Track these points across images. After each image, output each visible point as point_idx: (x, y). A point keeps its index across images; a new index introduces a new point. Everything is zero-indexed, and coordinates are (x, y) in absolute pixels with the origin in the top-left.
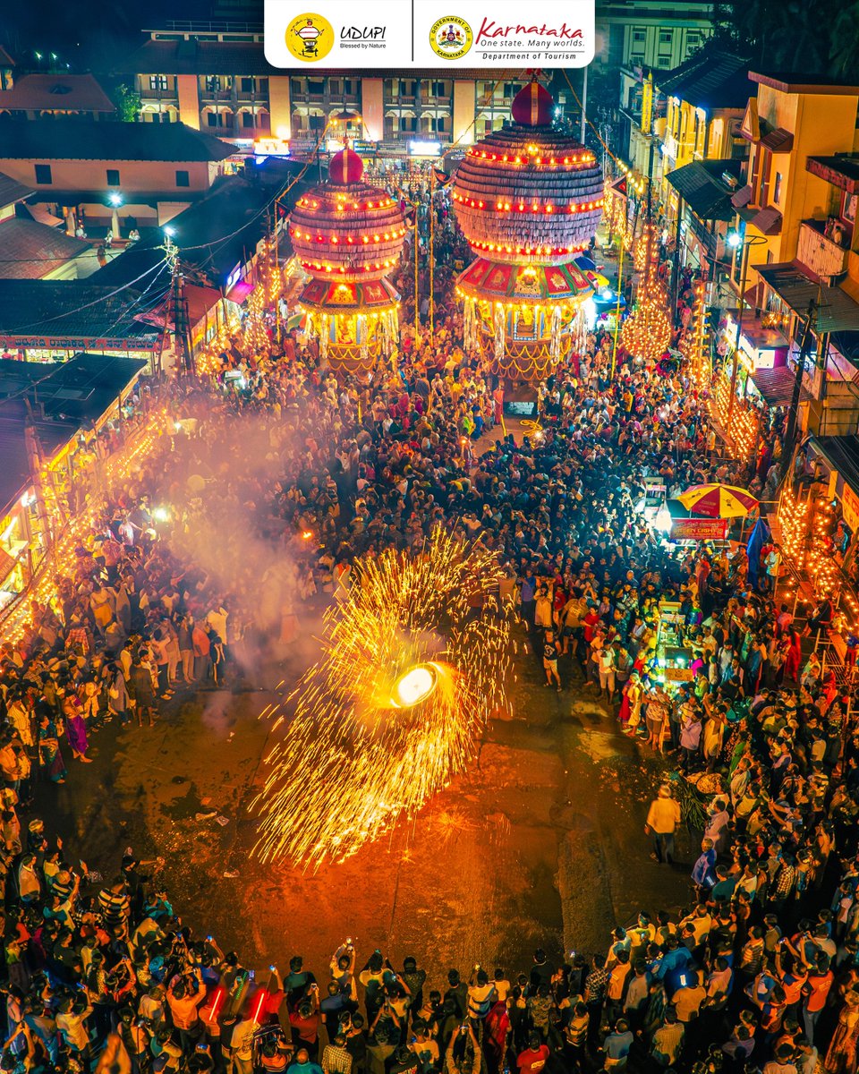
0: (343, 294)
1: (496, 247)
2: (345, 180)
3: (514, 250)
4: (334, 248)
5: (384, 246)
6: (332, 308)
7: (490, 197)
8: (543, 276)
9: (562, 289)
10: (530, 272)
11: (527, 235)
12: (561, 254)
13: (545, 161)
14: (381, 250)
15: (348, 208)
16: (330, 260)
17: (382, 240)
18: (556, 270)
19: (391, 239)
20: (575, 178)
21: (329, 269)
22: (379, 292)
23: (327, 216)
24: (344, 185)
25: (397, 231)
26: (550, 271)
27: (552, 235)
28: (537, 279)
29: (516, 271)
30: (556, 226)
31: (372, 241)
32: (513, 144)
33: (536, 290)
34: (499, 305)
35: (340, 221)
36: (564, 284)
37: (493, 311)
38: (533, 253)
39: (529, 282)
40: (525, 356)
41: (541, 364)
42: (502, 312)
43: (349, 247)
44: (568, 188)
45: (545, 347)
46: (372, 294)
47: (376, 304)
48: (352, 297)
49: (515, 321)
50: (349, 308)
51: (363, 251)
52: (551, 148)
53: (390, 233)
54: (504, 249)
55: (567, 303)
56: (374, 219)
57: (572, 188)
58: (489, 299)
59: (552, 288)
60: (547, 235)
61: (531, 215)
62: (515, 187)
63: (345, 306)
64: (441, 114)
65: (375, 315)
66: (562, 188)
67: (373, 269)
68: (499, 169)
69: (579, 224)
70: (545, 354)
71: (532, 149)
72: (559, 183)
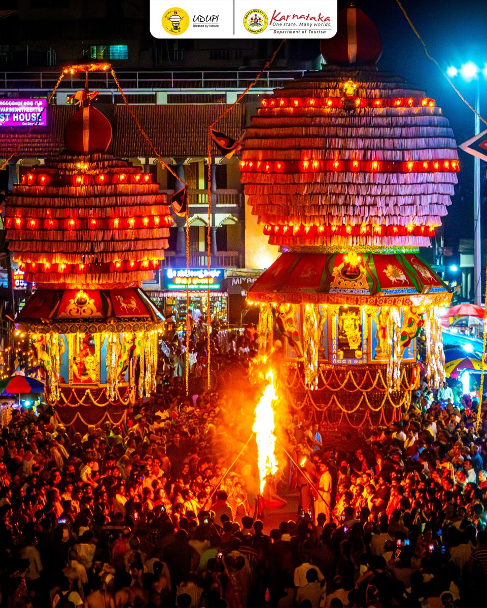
0: (81, 303)
1: (302, 227)
2: (86, 147)
3: (328, 228)
4: (72, 234)
5: (143, 233)
6: (65, 324)
7: (293, 154)
8: (372, 267)
9: (399, 284)
10: (352, 259)
11: (346, 205)
12: (395, 235)
13: (369, 102)
14: (137, 239)
15: (92, 180)
16: (66, 254)
17: (139, 226)
18: (391, 259)
19: (151, 226)
20: (411, 126)
21: (62, 267)
22: (134, 304)
23: (61, 191)
24: (84, 154)
25: (162, 216)
26: (382, 260)
27: (380, 202)
28: (362, 269)
29: (333, 261)
30: (386, 190)
31: (124, 226)
32: (323, 84)
33: (361, 286)
34: (309, 308)
35: (80, 197)
36: (403, 278)
37: (302, 318)
38: (356, 231)
39: (351, 273)
40: (350, 385)
41: (376, 404)
42: (314, 319)
43: (93, 233)
44: (401, 137)
45: (379, 374)
46: (123, 305)
47: (131, 320)
48: (94, 309)
49: (334, 334)
50: (90, 324)
51: (113, 240)
52: (377, 87)
53: (151, 217)
54: (314, 228)
55: (406, 302)
56: (127, 195)
57: (407, 137)
58: (293, 301)
59: (386, 283)
60: (374, 205)
61: (349, 174)
62: (326, 137)
63: (86, 320)
64: (221, 219)
65: (128, 335)
66: (392, 137)
67: (125, 269)
68: (304, 115)
69: (420, 189)
70: (379, 384)
71: (350, 87)
72: (388, 131)
